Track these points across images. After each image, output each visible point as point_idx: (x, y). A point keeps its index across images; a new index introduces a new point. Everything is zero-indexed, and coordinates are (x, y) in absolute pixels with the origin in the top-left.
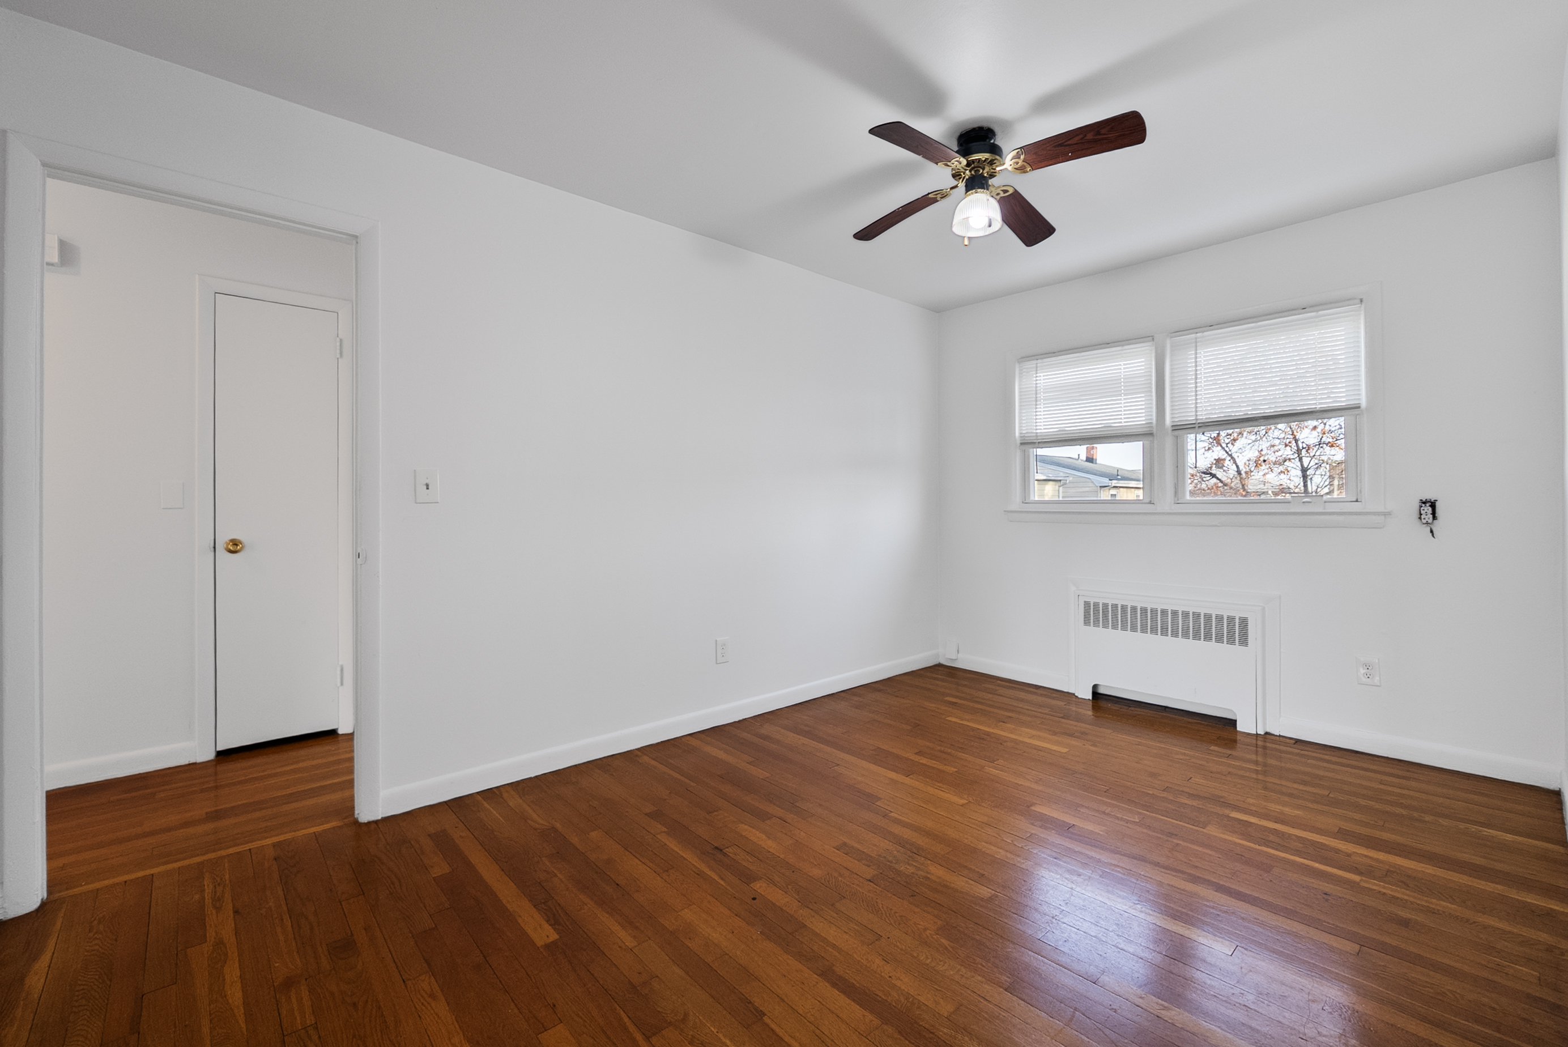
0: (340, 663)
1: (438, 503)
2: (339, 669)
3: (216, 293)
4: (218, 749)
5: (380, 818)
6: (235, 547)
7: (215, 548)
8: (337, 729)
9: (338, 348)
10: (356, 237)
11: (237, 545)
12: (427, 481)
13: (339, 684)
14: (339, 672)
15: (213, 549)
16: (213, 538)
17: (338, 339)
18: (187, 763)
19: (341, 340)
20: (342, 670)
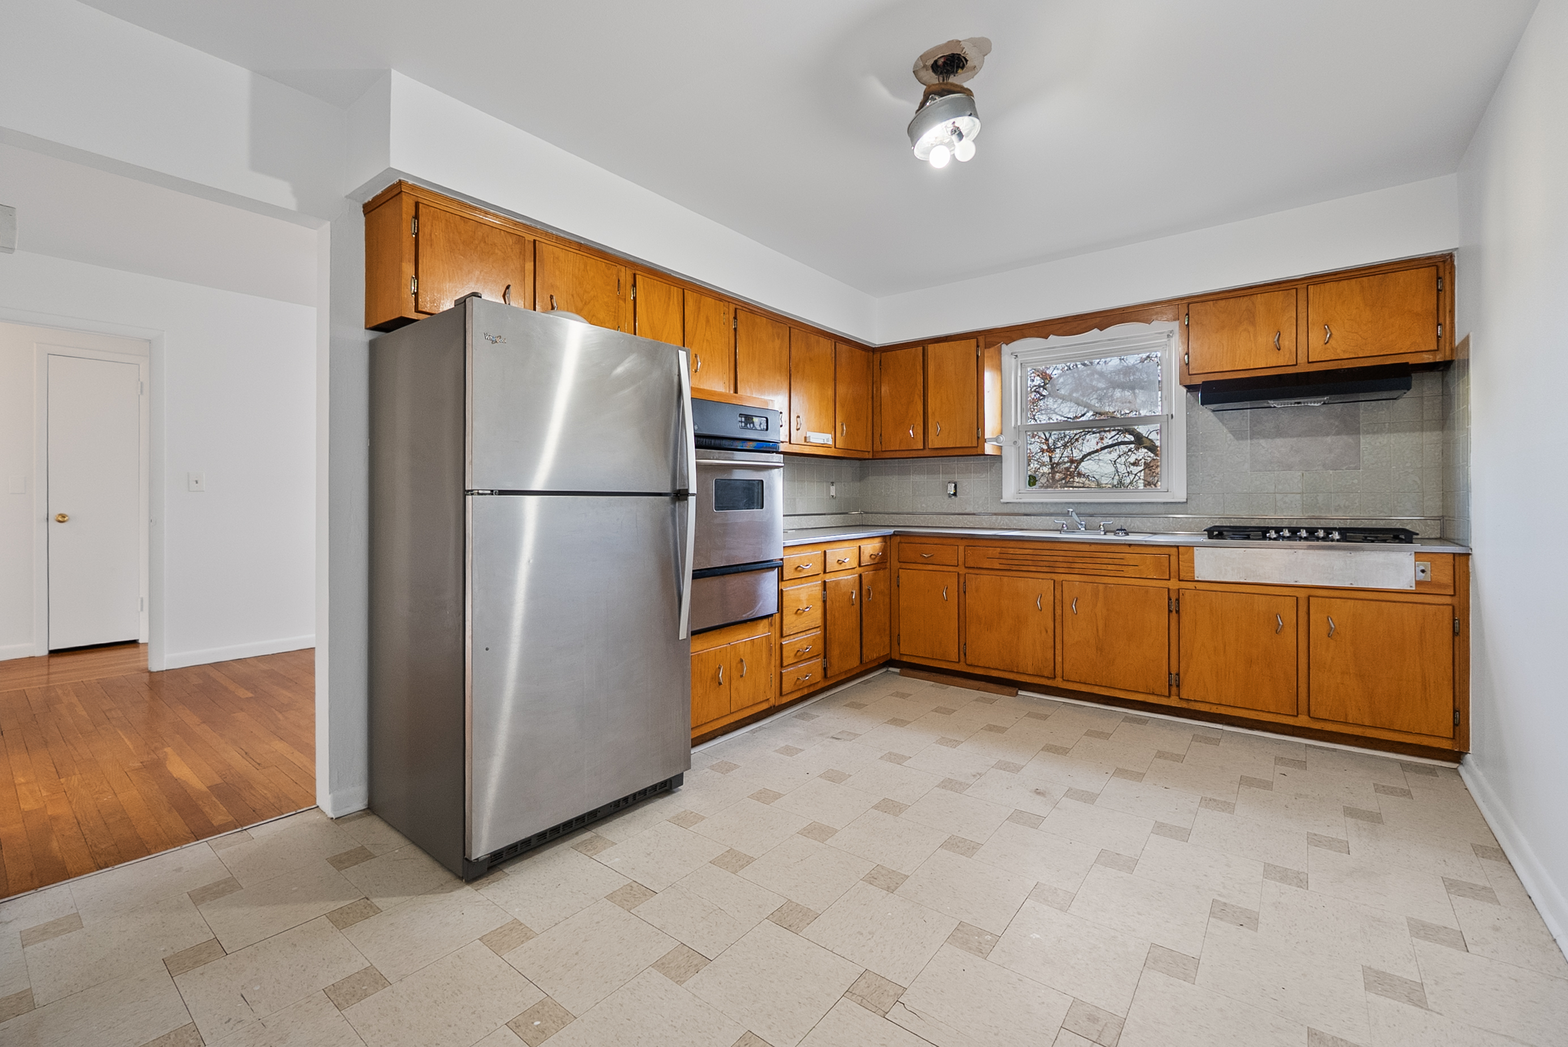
0: (141, 596)
1: (203, 491)
2: (140, 600)
3: (49, 354)
4: (51, 649)
5: (165, 669)
6: (62, 519)
7: (48, 519)
8: (138, 640)
9: (140, 388)
10: (150, 341)
11: (64, 517)
12: (196, 479)
13: (139, 610)
14: (139, 602)
15: (46, 520)
16: (46, 513)
17: (139, 382)
18: (28, 656)
19: (142, 383)
20: (142, 601)
